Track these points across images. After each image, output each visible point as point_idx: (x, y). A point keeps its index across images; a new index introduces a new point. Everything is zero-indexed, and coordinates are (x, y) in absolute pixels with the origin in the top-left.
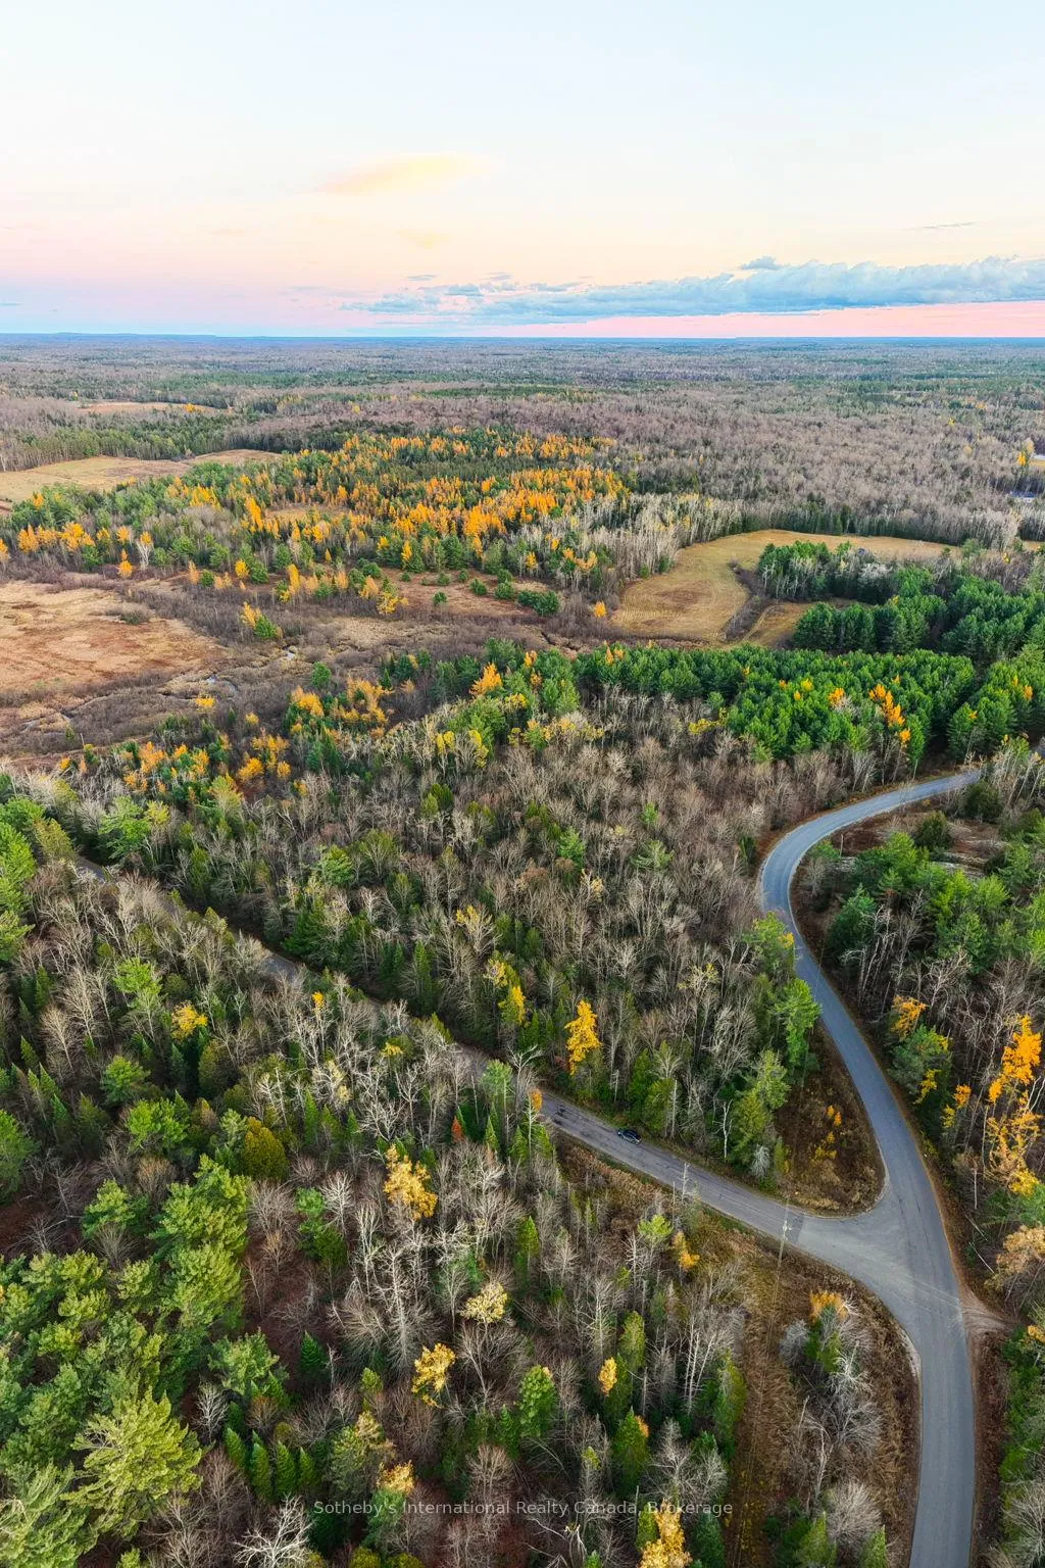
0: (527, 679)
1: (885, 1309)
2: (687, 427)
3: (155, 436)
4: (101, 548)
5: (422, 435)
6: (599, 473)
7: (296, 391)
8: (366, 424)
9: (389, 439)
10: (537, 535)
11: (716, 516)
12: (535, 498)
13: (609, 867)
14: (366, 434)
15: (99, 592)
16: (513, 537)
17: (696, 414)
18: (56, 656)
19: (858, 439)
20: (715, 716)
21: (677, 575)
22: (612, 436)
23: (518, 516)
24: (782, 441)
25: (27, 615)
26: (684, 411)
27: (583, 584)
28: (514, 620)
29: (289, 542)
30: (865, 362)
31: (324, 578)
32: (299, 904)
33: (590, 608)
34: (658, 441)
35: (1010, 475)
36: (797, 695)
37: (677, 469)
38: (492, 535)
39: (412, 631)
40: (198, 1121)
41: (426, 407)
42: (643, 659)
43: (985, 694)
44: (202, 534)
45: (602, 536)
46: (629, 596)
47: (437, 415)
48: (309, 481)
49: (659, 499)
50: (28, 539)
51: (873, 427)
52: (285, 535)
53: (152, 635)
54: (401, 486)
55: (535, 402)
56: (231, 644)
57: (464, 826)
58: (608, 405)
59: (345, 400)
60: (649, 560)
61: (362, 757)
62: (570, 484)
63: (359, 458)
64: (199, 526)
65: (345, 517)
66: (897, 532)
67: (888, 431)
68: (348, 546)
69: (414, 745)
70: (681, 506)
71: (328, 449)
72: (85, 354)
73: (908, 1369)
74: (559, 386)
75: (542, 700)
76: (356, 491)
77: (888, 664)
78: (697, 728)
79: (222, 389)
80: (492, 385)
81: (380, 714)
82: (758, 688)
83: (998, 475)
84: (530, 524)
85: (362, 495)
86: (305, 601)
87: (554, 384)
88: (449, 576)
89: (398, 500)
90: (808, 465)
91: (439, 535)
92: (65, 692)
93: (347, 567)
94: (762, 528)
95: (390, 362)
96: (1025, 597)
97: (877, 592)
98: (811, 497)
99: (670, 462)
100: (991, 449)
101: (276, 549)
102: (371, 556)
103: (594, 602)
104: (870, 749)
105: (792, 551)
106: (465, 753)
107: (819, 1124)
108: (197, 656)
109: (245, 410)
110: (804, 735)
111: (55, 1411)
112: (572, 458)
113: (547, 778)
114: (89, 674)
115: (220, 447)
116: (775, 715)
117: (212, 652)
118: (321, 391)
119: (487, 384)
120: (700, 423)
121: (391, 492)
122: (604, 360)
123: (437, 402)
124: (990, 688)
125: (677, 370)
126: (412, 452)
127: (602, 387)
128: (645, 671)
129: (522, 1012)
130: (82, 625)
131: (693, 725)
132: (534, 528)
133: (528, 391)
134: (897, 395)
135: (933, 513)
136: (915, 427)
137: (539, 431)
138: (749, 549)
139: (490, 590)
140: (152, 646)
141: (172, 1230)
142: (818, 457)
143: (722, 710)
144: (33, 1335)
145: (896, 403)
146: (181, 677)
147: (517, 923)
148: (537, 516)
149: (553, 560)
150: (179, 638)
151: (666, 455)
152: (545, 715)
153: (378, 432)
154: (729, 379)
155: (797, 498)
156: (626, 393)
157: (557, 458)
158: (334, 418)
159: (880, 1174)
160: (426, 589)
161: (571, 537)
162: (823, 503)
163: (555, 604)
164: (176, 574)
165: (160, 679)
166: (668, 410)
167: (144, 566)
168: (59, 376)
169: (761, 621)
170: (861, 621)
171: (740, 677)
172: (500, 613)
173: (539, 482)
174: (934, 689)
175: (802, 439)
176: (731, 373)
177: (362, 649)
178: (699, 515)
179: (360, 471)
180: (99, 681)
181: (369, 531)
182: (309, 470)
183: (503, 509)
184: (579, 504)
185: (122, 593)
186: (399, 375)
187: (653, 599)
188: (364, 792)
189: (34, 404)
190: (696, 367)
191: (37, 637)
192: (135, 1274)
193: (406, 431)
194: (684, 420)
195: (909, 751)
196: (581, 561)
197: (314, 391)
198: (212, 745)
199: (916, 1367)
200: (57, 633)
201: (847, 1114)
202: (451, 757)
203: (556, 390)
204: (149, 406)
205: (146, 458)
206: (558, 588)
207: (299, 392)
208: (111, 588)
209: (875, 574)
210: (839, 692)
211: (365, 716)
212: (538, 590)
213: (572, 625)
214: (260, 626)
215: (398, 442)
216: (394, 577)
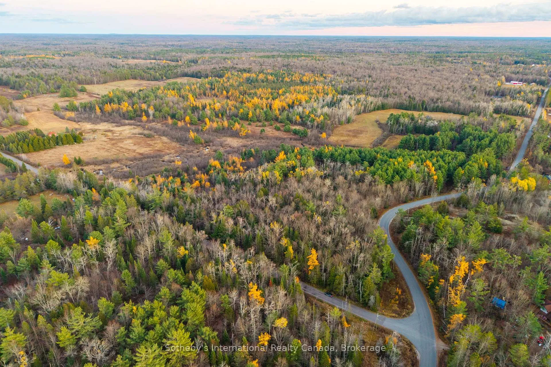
0: (296, 156)
1: (410, 342)
2: (362, 70)
3: (152, 72)
4: (135, 111)
5: (255, 73)
6: (326, 87)
7: (205, 55)
8: (233, 68)
9: (242, 74)
10: (301, 109)
11: (371, 103)
12: (299, 96)
13: (324, 214)
14: (233, 72)
15: (135, 127)
16: (291, 110)
17: (366, 66)
18: (121, 147)
19: (432, 76)
20: (365, 170)
21: (355, 124)
22: (332, 74)
23: (293, 103)
24: (400, 76)
25: (109, 134)
26: (361, 64)
27: (317, 127)
28: (291, 139)
29: (206, 110)
30: (438, 46)
31: (219, 123)
32: (216, 223)
33: (320, 135)
34: (350, 76)
35: (493, 90)
36: (396, 163)
37: (357, 86)
38: (283, 109)
39: (252, 142)
40: (188, 277)
41: (257, 62)
42: (339, 151)
43: (468, 165)
44: (173, 107)
45: (326, 110)
46: (335, 131)
47: (261, 65)
48: (212, 89)
49: (349, 97)
50: (108, 108)
51: (438, 71)
52: (204, 107)
53: (156, 142)
54: (248, 91)
55: (301, 61)
56: (185, 145)
57: (272, 200)
58: (330, 62)
59: (225, 59)
60: (344, 118)
61: (236, 181)
62: (314, 91)
63: (231, 81)
64: (171, 104)
65: (227, 102)
66: (444, 110)
67: (444, 73)
68: (228, 112)
69: (255, 176)
70: (358, 99)
71: (219, 77)
72: (121, 42)
73: (416, 358)
74: (311, 55)
75: (301, 163)
76: (230, 93)
77: (432, 154)
78: (358, 173)
79: (177, 55)
80: (283, 54)
81: (241, 168)
82: (382, 161)
83: (488, 89)
84: (298, 106)
85: (232, 94)
86: (212, 131)
87: (309, 54)
88: (266, 123)
89: (247, 96)
90: (410, 85)
91: (263, 109)
92: (126, 159)
93: (228, 120)
94: (390, 108)
95: (242, 45)
96: (490, 132)
97: (432, 131)
98: (410, 97)
99: (355, 83)
100: (486, 80)
101: (201, 112)
102: (237, 116)
103: (322, 133)
104: (422, 182)
105: (400, 116)
106: (273, 179)
107: (394, 294)
108: (173, 149)
109: (186, 62)
110: (397, 176)
111: (156, 336)
112: (315, 82)
113: (302, 187)
114: (134, 154)
115: (177, 76)
116: (387, 169)
117: (178, 148)
118: (215, 55)
119: (281, 54)
120: (368, 69)
121: (244, 93)
122: (330, 45)
123: (261, 60)
124: (470, 162)
125: (360, 49)
126: (251, 79)
127: (329, 55)
128: (340, 155)
129: (292, 255)
130: (130, 138)
131: (357, 172)
132: (299, 107)
133: (298, 57)
134: (450, 59)
135: (459, 104)
136: (456, 71)
137: (302, 72)
138: (384, 116)
139: (282, 129)
140: (156, 145)
141: (185, 298)
142: (414, 82)
143: (368, 168)
144: (146, 320)
145: (449, 62)
146: (167, 156)
147: (291, 229)
148: (301, 103)
149: (306, 118)
150: (166, 143)
151: (353, 81)
152: (302, 168)
153: (238, 71)
154: (381, 52)
155: (404, 97)
156: (338, 57)
157: (309, 82)
158: (221, 65)
159: (413, 307)
160: (257, 128)
161: (314, 110)
162: (415, 99)
163: (306, 133)
164: (163, 121)
165: (160, 156)
166: (355, 64)
167: (151, 117)
168: (113, 50)
169: (387, 141)
170: (424, 140)
171: (375, 158)
172: (285, 136)
173: (302, 90)
174: (449, 163)
175: (408, 75)
176: (382, 50)
177: (234, 148)
178: (365, 103)
179: (232, 85)
180: (138, 156)
181: (236, 107)
182: (212, 85)
183: (287, 100)
184: (317, 98)
185: (144, 128)
186: (245, 50)
187: (345, 133)
188: (237, 191)
189: (105, 60)
190: (368, 47)
191: (115, 141)
192: (174, 309)
193: (249, 71)
194: (361, 68)
195: (437, 183)
196: (317, 118)
197: (212, 55)
198: (182, 177)
199: (419, 357)
200: (121, 140)
201: (403, 291)
202: (268, 180)
203: (310, 56)
204: (149, 61)
205: (148, 80)
206: (308, 128)
207: (207, 56)
208: (140, 125)
209: (432, 124)
210: (412, 163)
211: (236, 169)
212: (301, 129)
213: (313, 141)
214: (196, 139)
215: (246, 75)
216: (245, 123)
